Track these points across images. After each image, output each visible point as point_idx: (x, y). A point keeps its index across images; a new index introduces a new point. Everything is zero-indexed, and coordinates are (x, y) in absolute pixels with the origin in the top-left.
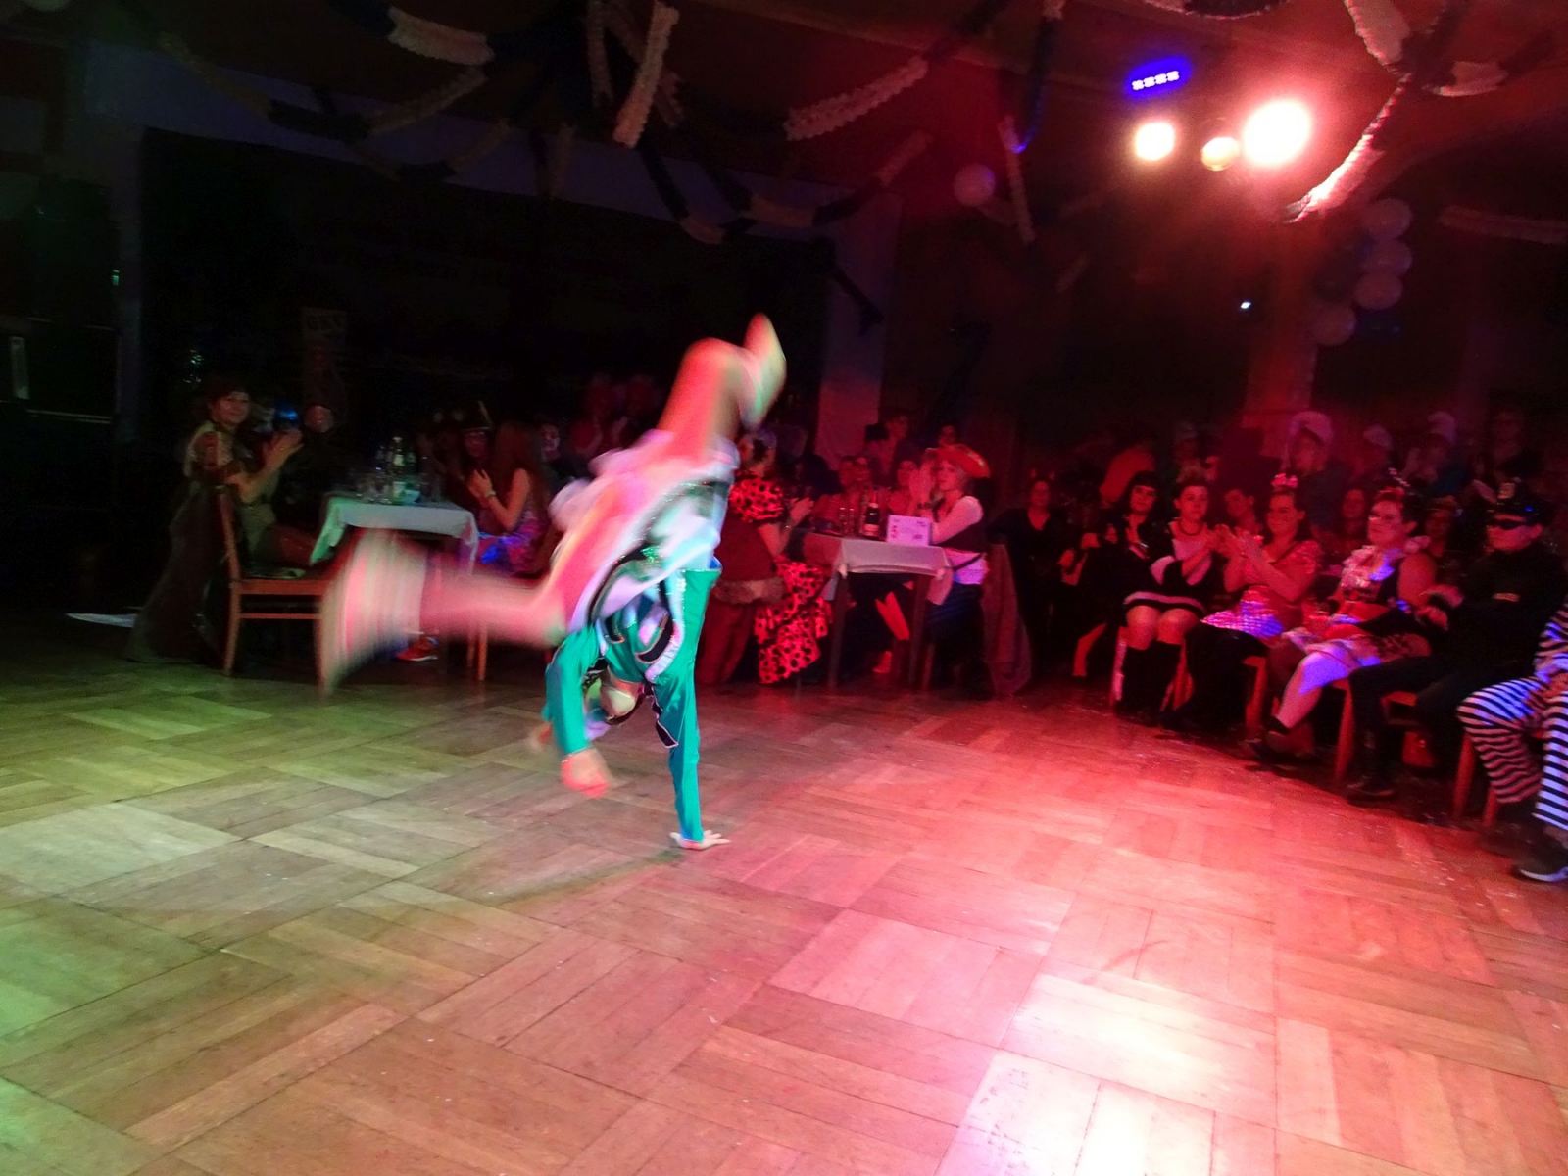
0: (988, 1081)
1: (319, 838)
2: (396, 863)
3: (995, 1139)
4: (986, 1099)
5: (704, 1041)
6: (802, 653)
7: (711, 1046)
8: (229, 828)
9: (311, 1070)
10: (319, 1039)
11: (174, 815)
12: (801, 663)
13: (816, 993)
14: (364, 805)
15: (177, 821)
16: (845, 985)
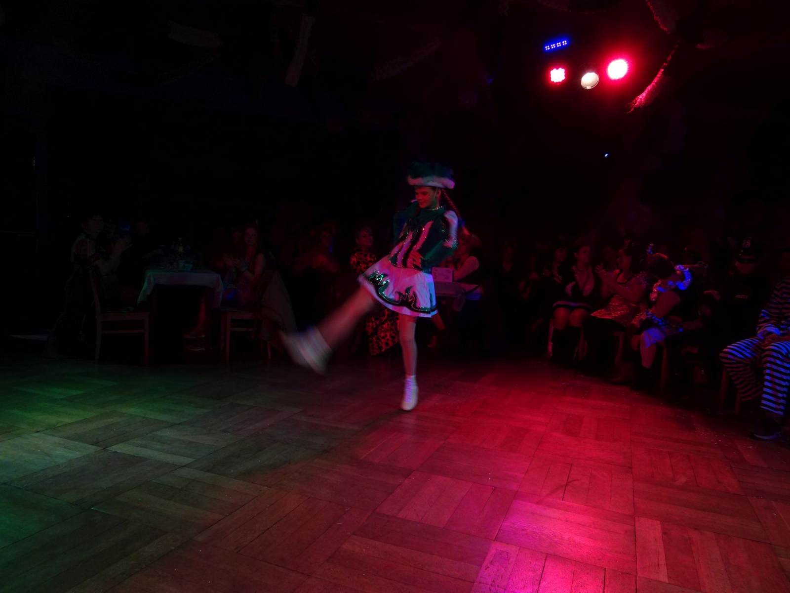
0: (489, 558)
1: (142, 446)
2: (182, 457)
3: (493, 588)
4: (488, 567)
5: (343, 544)
6: (390, 339)
7: (346, 546)
8: (96, 443)
9: (137, 570)
10: (142, 553)
11: (68, 438)
12: (391, 344)
13: (401, 515)
14: (166, 428)
15: (69, 441)
16: (415, 510)
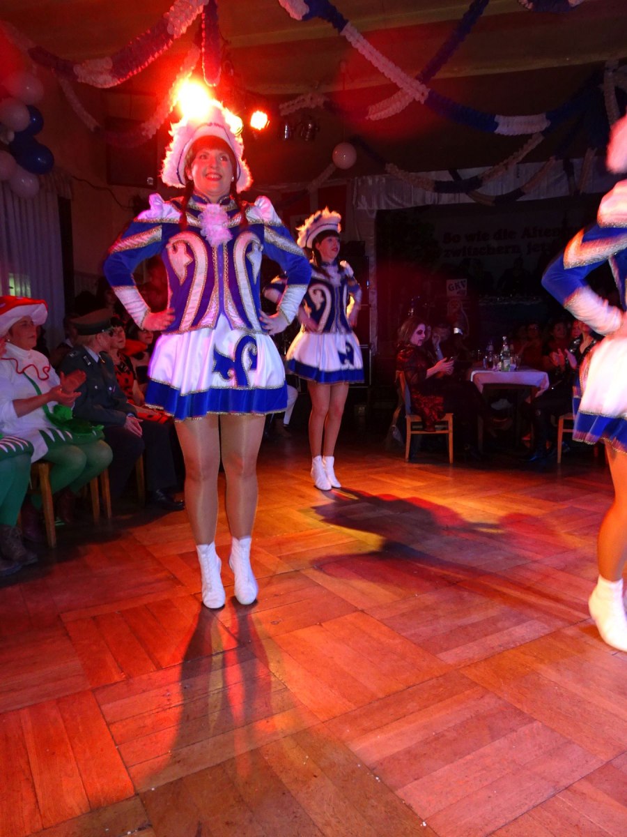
9: (512, 646)
10: (513, 632)
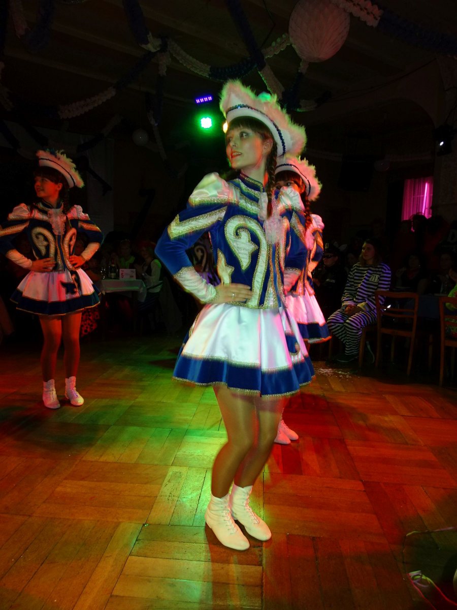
3: (170, 498)
4: (167, 485)
5: (57, 488)
6: (89, 327)
7: (59, 489)
12: (89, 330)
13: (102, 459)
16: (113, 454)
